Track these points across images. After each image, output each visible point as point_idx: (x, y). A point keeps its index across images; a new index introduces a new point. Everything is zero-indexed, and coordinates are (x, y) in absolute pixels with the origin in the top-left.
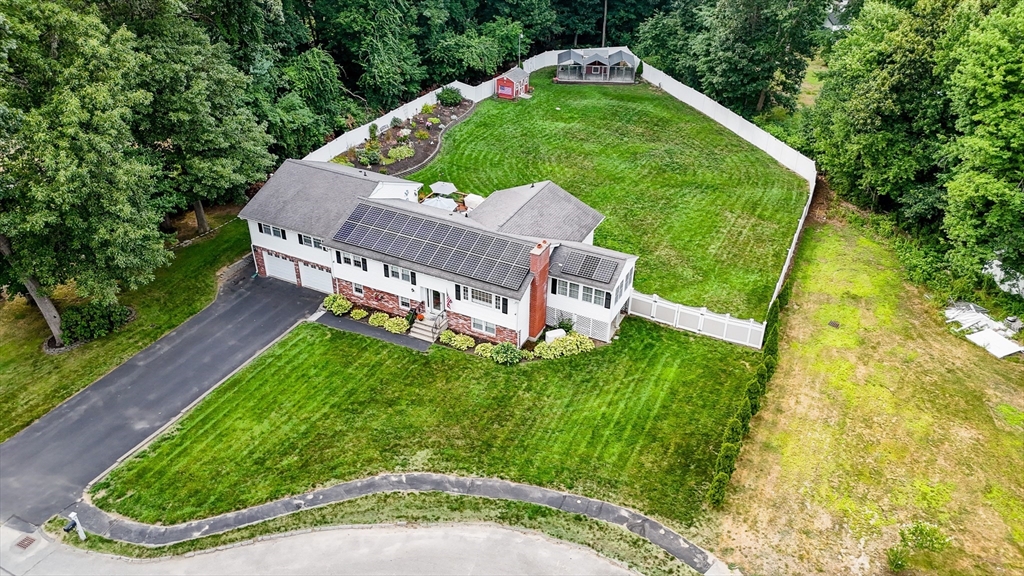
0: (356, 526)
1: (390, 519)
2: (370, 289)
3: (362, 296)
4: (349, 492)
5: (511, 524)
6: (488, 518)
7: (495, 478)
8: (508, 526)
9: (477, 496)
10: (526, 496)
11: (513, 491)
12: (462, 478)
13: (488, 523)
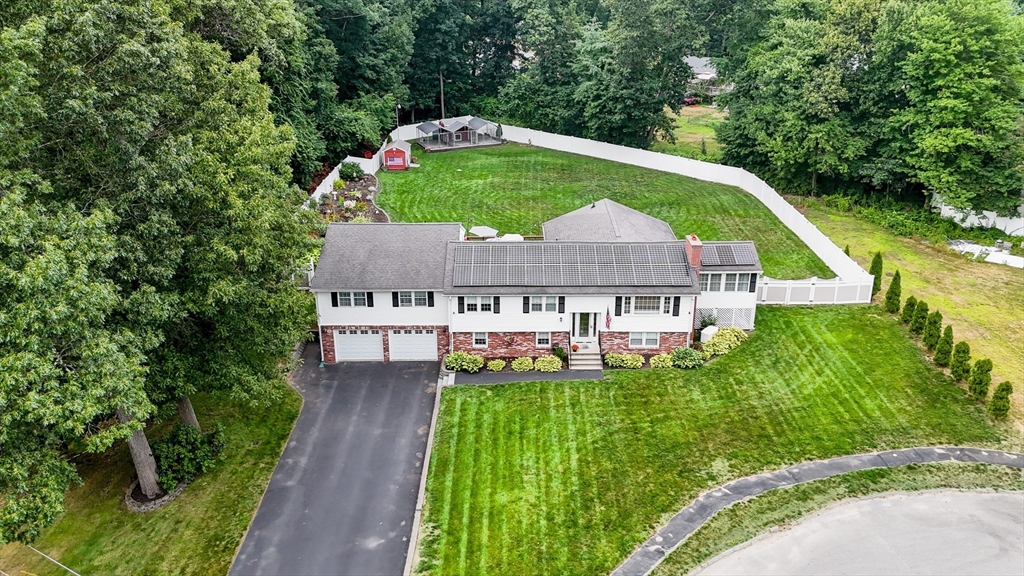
0: (737, 548)
1: (759, 529)
2: (496, 334)
3: (486, 346)
4: (691, 519)
5: (864, 494)
6: (840, 497)
7: (804, 462)
8: (864, 497)
9: (811, 481)
10: (849, 466)
11: (831, 467)
12: (776, 472)
13: (844, 500)
